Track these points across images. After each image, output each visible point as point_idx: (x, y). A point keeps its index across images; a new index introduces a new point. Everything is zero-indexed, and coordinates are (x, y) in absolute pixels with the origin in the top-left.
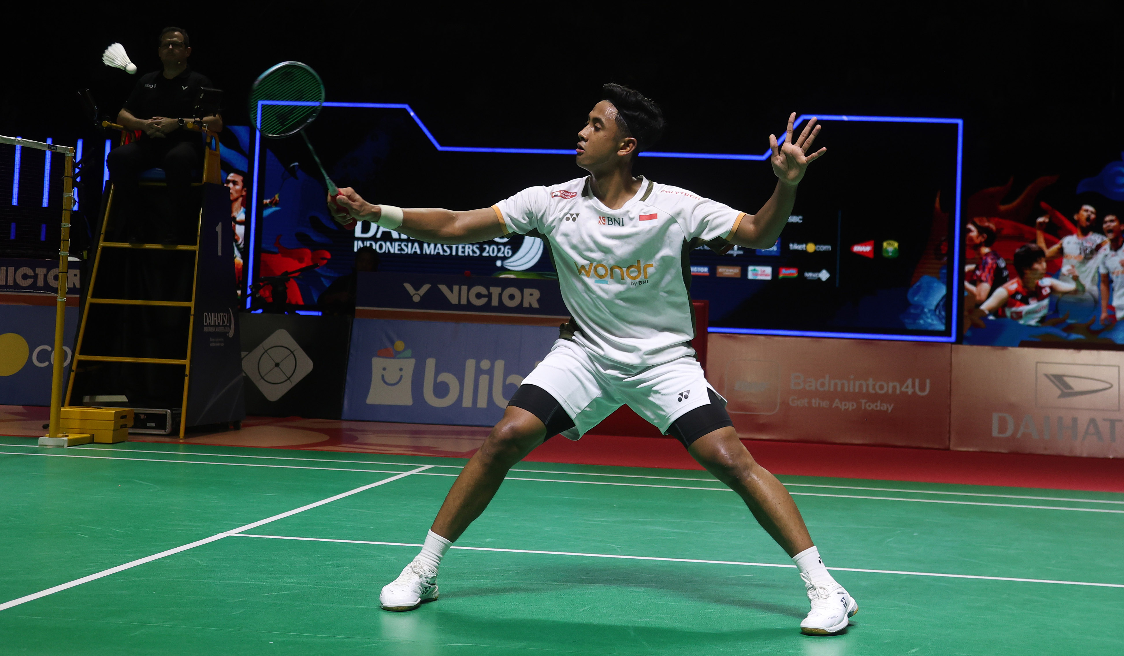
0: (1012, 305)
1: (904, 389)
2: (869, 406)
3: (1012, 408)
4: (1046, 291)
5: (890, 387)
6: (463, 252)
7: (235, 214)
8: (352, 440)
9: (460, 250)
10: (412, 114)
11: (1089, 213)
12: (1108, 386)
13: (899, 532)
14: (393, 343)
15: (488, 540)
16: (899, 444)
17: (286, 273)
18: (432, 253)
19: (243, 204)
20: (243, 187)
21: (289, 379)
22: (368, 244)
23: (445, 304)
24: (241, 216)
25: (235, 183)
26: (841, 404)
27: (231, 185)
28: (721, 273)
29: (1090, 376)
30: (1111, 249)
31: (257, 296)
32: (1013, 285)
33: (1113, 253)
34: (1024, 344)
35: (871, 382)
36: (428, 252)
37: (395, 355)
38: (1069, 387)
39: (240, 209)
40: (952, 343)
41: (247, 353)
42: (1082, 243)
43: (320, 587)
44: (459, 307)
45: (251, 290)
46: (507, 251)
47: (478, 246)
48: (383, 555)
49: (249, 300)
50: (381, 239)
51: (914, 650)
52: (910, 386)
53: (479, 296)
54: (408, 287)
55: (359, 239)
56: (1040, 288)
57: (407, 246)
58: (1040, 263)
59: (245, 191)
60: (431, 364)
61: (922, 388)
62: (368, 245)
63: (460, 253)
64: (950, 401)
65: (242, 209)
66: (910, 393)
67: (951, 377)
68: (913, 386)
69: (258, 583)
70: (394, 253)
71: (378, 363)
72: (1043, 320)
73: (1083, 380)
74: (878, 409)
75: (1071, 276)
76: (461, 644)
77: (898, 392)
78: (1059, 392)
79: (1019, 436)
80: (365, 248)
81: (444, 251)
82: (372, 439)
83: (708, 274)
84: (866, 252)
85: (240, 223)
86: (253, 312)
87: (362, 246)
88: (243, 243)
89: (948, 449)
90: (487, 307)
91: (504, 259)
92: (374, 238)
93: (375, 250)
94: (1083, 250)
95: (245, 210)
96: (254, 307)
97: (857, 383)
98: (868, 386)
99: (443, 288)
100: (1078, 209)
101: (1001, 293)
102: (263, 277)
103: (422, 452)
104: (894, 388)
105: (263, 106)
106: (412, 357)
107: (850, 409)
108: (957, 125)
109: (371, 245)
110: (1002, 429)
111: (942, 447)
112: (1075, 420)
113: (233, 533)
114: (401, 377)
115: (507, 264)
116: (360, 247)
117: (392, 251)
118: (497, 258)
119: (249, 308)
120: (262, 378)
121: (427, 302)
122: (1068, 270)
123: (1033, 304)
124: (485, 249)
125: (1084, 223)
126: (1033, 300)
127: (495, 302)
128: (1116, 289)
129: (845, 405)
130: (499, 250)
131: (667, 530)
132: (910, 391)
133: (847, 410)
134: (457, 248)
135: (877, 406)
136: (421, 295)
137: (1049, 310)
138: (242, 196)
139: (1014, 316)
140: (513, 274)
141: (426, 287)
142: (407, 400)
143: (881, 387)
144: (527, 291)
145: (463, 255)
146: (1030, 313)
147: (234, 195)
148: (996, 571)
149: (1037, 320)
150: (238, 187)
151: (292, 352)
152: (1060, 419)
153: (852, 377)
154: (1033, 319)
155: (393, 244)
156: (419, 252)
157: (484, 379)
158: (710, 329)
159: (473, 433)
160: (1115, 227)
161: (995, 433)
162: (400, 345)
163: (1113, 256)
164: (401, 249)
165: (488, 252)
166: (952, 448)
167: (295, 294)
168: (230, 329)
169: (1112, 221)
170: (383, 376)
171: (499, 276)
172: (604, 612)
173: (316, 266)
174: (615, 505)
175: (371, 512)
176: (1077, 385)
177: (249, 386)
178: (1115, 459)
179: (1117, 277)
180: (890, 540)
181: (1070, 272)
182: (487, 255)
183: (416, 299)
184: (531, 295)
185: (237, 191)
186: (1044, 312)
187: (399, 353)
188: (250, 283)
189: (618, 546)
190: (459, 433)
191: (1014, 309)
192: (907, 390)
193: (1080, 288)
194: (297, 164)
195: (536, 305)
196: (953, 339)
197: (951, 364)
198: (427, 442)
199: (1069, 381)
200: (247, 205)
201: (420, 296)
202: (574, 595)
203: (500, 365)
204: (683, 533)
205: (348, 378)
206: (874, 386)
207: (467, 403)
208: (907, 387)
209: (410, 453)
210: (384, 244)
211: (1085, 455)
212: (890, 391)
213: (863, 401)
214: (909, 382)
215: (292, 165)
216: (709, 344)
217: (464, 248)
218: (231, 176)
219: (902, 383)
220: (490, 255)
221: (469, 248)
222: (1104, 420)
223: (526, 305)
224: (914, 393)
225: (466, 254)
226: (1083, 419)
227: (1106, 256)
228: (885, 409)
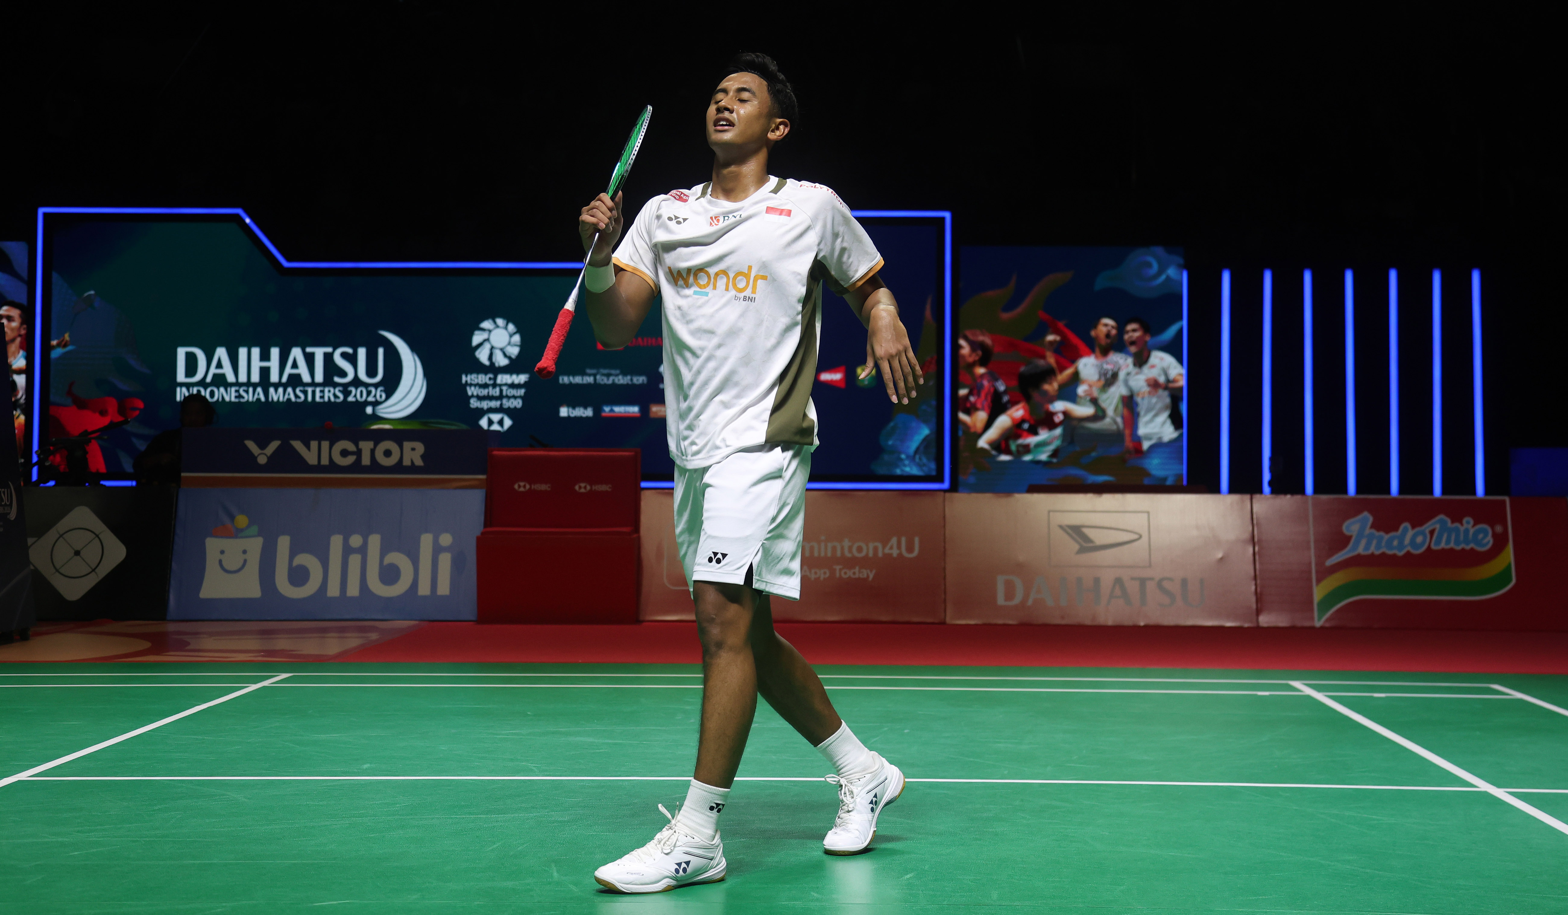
0: (1018, 436)
1: (887, 551)
2: (845, 573)
3: (1020, 569)
4: (1059, 418)
5: (869, 549)
6: (322, 397)
7: (11, 360)
8: (182, 646)
9: (318, 395)
10: (248, 221)
11: (1109, 328)
12: (1136, 537)
13: (886, 729)
14: (232, 518)
15: (366, 766)
16: (884, 618)
17: (86, 433)
18: (281, 399)
19: (21, 347)
20: (22, 324)
21: (94, 570)
22: (195, 390)
23: (301, 465)
24: (19, 362)
25: (10, 319)
26: (810, 572)
27: (5, 321)
28: (656, 413)
29: (1113, 526)
30: (1135, 365)
31: (47, 464)
32: (1018, 412)
33: (1137, 370)
34: (1034, 489)
35: (846, 543)
36: (275, 399)
37: (236, 533)
38: (1087, 539)
39: (19, 352)
40: (945, 491)
41: (36, 539)
42: (1102, 365)
43: (145, 839)
44: (319, 468)
45: (38, 456)
46: (380, 394)
47: (341, 388)
48: (229, 793)
49: (35, 470)
50: (213, 383)
51: (908, 876)
52: (895, 546)
53: (344, 453)
54: (251, 445)
55: (182, 385)
56: (1052, 414)
57: (247, 392)
58: (1050, 384)
59: (24, 329)
60: (284, 543)
61: (910, 549)
62: (195, 392)
63: (318, 399)
64: (945, 563)
65: (22, 353)
66: (895, 555)
67: (945, 534)
68: (899, 546)
69: (60, 839)
70: (230, 402)
71: (213, 545)
72: (1055, 454)
73: (1106, 531)
74: (857, 576)
75: (1088, 398)
76: (335, 902)
77: (880, 554)
78: (1076, 547)
79: (1030, 602)
80: (191, 396)
81: (297, 396)
82: (208, 643)
83: (638, 415)
84: (836, 381)
85: (19, 372)
86: (42, 485)
87: (187, 394)
88: (24, 397)
89: (943, 623)
90: (356, 467)
91: (376, 404)
92: (202, 383)
93: (204, 398)
94: (1103, 374)
95: (25, 353)
96: (42, 478)
97: (830, 545)
98: (842, 548)
99: (297, 445)
100: (1095, 324)
101: (1003, 421)
102: (54, 439)
103: (276, 657)
104: (876, 549)
105: (45, 215)
106: (259, 535)
107: (822, 578)
108: (943, 219)
109: (199, 391)
110: (1009, 596)
111: (936, 621)
112: (1097, 581)
113: (24, 776)
114: (245, 561)
115: (382, 411)
116: (184, 396)
117: (227, 399)
118: (366, 403)
119: (35, 481)
120: (57, 571)
121: (276, 463)
122: (1085, 391)
123: (1044, 435)
124: (350, 392)
125: (1104, 341)
126: (1042, 429)
127: (366, 461)
128: (1142, 413)
129: (816, 573)
130: (369, 393)
131: (596, 741)
132: (895, 552)
133: (817, 579)
134: (314, 393)
135: (854, 573)
136: (269, 455)
137: (1063, 441)
138: (20, 335)
139: (1021, 449)
140: (389, 424)
141: (274, 445)
142: (254, 591)
143: (860, 549)
144: (407, 445)
145: (322, 400)
146: (1040, 445)
147: (9, 334)
148: (1006, 772)
149: (1048, 454)
150: (14, 324)
151: (97, 536)
152: (1079, 580)
153: (823, 538)
154: (1043, 452)
155: (229, 389)
156: (263, 399)
157: (355, 561)
158: (644, 484)
159: (342, 630)
160: (1138, 338)
161: (1001, 601)
162: (242, 520)
163: (1137, 374)
164: (240, 396)
165: (355, 396)
166: (949, 620)
167: (97, 462)
168: (11, 509)
169: (1134, 330)
170: (220, 561)
171: (371, 426)
172: (519, 849)
173: (126, 422)
174: (529, 713)
175: (210, 738)
176: (1099, 537)
177: (40, 583)
178: (1146, 627)
179: (1143, 398)
180: (875, 739)
181: (1088, 393)
182: (353, 400)
183: (262, 460)
184: (413, 449)
185: (12, 329)
186: (1056, 444)
187: (242, 530)
188: (35, 447)
189: (535, 765)
190: (324, 630)
191: (1021, 441)
192: (890, 552)
193: (1100, 414)
194: (92, 292)
195: (419, 462)
196: (946, 485)
197: (944, 517)
198: (282, 643)
199: (1089, 532)
200: (28, 347)
201: (267, 456)
202: (480, 830)
203: (375, 541)
204: (615, 744)
205: (174, 565)
206: (850, 548)
207: (333, 591)
208: (891, 548)
209: (260, 659)
210: (216, 390)
211: (1110, 623)
212: (871, 554)
213: (838, 567)
214: (894, 541)
215: (86, 294)
216: (643, 504)
217: (322, 391)
218: (4, 310)
219: (885, 543)
220: (357, 400)
221: (329, 391)
222: (1133, 579)
223: (407, 462)
224: (900, 555)
225: (326, 399)
226: (1107, 578)
227: (1128, 374)
228: (865, 576)
